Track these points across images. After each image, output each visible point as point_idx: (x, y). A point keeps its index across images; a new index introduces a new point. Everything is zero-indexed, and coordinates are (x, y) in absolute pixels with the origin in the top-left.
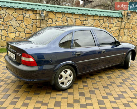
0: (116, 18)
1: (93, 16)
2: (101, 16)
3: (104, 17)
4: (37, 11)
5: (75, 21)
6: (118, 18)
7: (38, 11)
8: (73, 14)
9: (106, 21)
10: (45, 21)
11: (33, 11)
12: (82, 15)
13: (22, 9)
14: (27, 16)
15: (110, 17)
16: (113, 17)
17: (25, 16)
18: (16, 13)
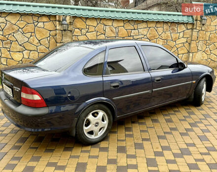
0: (183, 24)
1: (146, 22)
2: (158, 21)
3: (164, 22)
4: (55, 16)
5: (117, 31)
6: (187, 23)
7: (57, 17)
8: (113, 20)
9: (167, 30)
10: (69, 32)
11: (49, 16)
12: (129, 21)
13: (32, 15)
14: (40, 24)
15: (173, 22)
16: (178, 23)
17: (38, 26)
18: (22, 22)
